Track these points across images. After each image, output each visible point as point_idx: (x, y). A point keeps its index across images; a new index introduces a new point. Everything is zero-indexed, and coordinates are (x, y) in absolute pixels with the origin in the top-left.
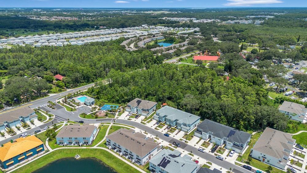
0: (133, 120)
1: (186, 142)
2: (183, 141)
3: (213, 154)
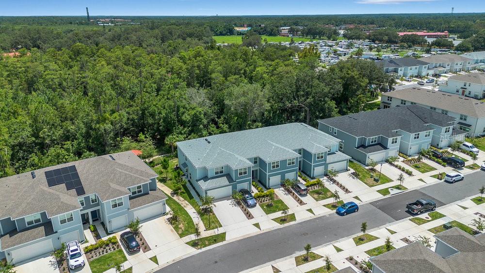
1: (397, 188)
2: (393, 193)
3: (466, 170)
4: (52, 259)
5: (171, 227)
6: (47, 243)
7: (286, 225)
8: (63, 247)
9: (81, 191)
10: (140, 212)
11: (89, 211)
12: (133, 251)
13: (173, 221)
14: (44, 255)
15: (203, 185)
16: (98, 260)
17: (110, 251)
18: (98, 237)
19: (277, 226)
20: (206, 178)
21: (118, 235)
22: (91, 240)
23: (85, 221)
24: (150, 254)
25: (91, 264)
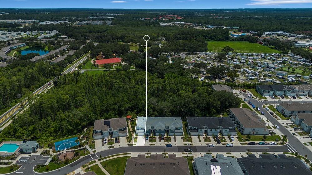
0: (116, 146)
1: (191, 144)
2: (187, 145)
3: (221, 145)
4: (102, 140)
5: (126, 139)
6: (101, 137)
7: (151, 146)
8: (104, 138)
9: (110, 127)
10: (121, 134)
11: (111, 132)
12: (116, 142)
13: (127, 138)
14: (100, 139)
15: (137, 131)
16: (109, 143)
17: (112, 141)
18: (111, 138)
19: (149, 145)
20: (139, 130)
21: (115, 138)
22: (110, 138)
23: (110, 133)
24: (119, 144)
25: (108, 143)
